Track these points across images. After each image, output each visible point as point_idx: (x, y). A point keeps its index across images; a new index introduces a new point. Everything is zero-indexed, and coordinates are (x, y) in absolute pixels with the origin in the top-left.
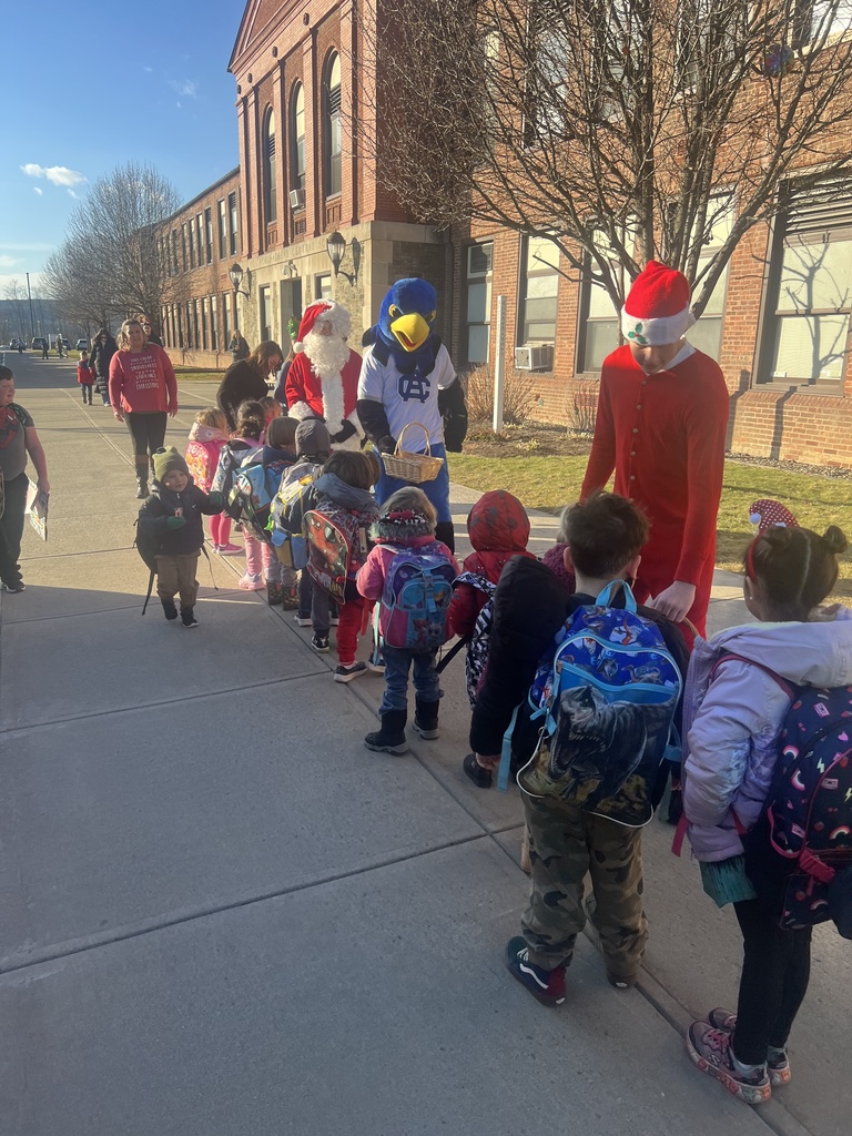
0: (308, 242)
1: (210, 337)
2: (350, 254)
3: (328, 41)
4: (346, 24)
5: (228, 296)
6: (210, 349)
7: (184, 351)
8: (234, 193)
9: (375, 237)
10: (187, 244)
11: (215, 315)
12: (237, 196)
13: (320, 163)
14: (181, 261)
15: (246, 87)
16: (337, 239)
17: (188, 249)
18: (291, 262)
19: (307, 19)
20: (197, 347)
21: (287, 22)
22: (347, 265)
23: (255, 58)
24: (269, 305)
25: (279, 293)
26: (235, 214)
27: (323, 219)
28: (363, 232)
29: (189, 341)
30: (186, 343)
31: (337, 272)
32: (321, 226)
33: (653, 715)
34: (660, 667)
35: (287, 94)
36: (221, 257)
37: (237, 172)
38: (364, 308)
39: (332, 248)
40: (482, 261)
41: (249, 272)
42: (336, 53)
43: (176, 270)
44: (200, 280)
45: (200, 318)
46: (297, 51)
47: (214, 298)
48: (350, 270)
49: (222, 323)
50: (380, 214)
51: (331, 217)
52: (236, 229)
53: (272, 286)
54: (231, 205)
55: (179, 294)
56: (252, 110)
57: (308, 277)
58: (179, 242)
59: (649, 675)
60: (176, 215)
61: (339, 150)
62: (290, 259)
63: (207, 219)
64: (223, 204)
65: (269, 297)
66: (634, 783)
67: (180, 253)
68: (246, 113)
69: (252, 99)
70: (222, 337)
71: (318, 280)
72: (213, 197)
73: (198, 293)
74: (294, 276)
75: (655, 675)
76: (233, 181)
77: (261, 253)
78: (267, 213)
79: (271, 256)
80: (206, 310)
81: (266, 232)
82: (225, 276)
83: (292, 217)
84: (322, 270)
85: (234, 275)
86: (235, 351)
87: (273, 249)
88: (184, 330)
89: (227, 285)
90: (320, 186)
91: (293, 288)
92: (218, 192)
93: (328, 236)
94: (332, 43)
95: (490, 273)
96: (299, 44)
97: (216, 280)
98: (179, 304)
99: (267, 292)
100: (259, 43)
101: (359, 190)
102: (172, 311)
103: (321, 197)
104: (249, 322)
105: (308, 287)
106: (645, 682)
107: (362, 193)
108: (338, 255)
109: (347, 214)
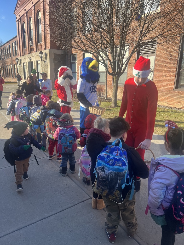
0: (34, 53)
1: (11, 74)
2: (44, 56)
3: (38, 8)
4: (42, 4)
5: (15, 65)
6: (11, 77)
7: (5, 78)
8: (16, 41)
9: (50, 53)
10: (5, 53)
11: (12, 69)
12: (17, 42)
13: (36, 35)
14: (3, 56)
15: (18, 17)
16: (41, 53)
17: (5, 54)
18: (30, 58)
19: (32, 3)
20: (8, 77)
21: (28, 3)
22: (44, 58)
23: (20, 11)
24: (25, 67)
25: (28, 65)
26: (16, 46)
27: (38, 48)
28: (47, 51)
29: (6, 75)
30: (5, 76)
31: (41, 60)
32: (37, 50)
33: (120, 175)
34: (122, 162)
35: (28, 19)
36: (13, 56)
37: (16, 37)
38: (48, 68)
39: (40, 55)
40: (74, 59)
41: (20, 60)
42: (39, 11)
43: (2, 59)
44: (8, 61)
45: (8, 70)
46: (30, 10)
47: (12, 65)
48: (45, 60)
49: (14, 71)
50: (51, 47)
51: (40, 48)
52: (16, 50)
53: (26, 63)
54: (15, 44)
55: (3, 64)
56: (20, 23)
57: (35, 61)
58: (3, 52)
59: (119, 164)
60: (2, 46)
61: (41, 33)
62: (30, 57)
63: (9, 47)
64: (13, 44)
65: (25, 65)
66: (117, 192)
67: (3, 55)
68: (18, 23)
69: (20, 20)
70: (14, 74)
71: (37, 62)
72: (11, 42)
73: (8, 64)
74: (31, 61)
75: (120, 164)
76: (16, 39)
77: (23, 55)
78: (24, 46)
79: (25, 56)
80: (10, 68)
81: (24, 51)
82: (14, 60)
83: (30, 47)
84: (38, 60)
85: (17, 60)
86: (17, 78)
87: (26, 55)
88: (5, 73)
89: (15, 62)
90: (37, 40)
91: (31, 63)
92: (12, 41)
93: (39, 52)
94: (39, 9)
95: (76, 61)
96: (31, 8)
97: (12, 61)
98: (3, 67)
99: (25, 64)
100: (21, 8)
101: (46, 42)
102: (1, 68)
103: (37, 43)
104: (21, 71)
105: (35, 63)
106: (118, 166)
107: (47, 42)
108: (42, 56)
109: (43, 47)
